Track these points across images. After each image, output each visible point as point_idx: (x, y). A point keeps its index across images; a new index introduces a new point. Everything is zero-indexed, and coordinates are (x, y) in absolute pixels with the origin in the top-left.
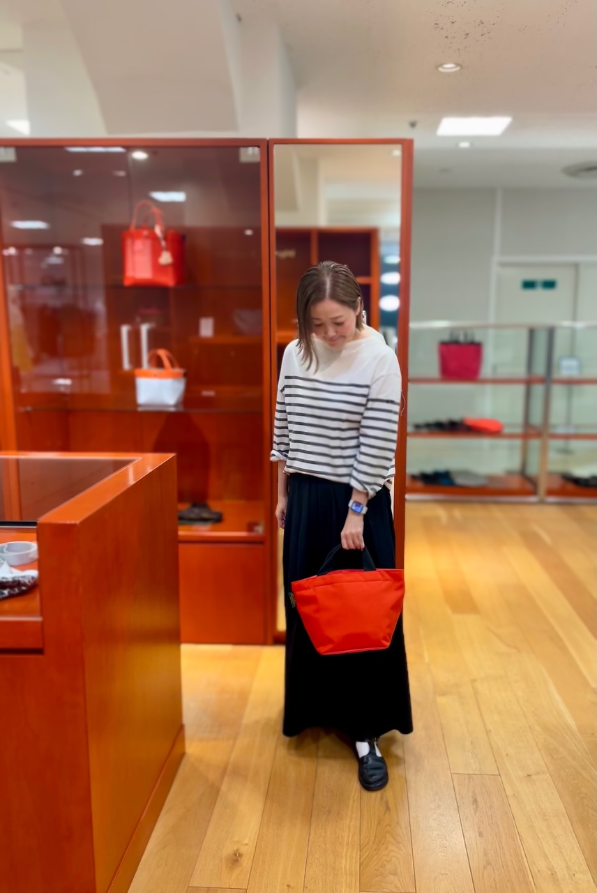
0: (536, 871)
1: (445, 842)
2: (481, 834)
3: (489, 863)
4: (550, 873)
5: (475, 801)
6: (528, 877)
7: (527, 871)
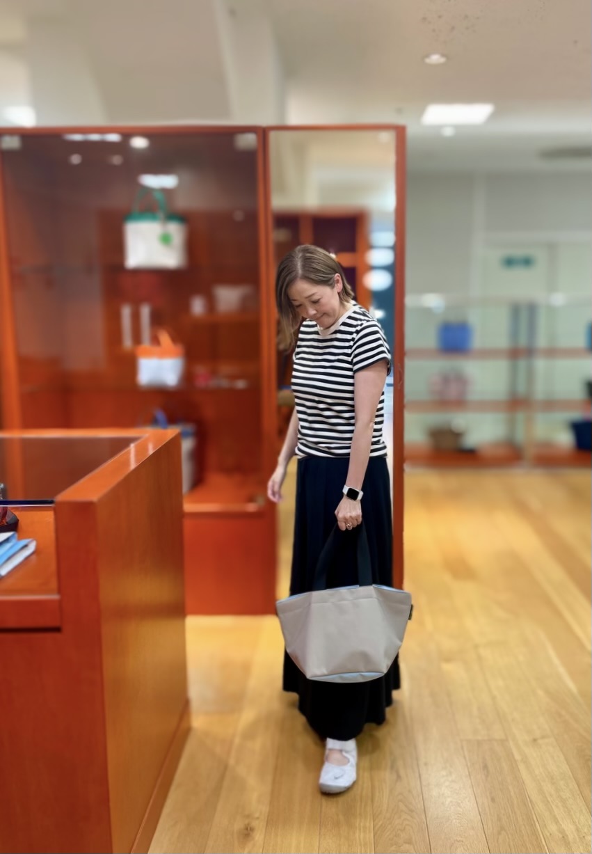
0: (548, 834)
1: (459, 808)
2: (493, 800)
3: (502, 828)
4: (561, 836)
5: (485, 767)
6: (541, 840)
7: (539, 835)
